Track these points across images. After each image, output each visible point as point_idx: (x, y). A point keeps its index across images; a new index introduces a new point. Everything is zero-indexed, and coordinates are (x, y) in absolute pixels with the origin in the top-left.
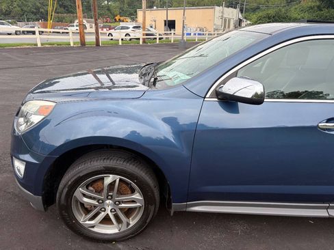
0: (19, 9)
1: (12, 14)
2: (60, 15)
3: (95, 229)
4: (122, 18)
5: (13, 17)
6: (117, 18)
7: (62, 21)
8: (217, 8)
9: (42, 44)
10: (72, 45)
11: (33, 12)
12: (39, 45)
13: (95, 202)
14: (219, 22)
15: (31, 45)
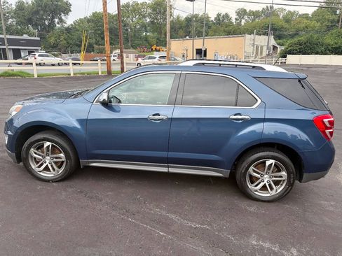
0: (65, 42)
1: (59, 47)
2: (101, 47)
3: (41, 173)
4: (158, 48)
5: (60, 50)
6: (154, 48)
7: (101, 53)
8: (248, 36)
9: (74, 74)
10: (100, 74)
11: (77, 45)
12: (72, 75)
13: (41, 157)
14: (250, 50)
15: (66, 74)
